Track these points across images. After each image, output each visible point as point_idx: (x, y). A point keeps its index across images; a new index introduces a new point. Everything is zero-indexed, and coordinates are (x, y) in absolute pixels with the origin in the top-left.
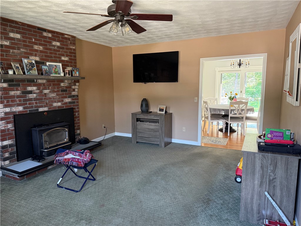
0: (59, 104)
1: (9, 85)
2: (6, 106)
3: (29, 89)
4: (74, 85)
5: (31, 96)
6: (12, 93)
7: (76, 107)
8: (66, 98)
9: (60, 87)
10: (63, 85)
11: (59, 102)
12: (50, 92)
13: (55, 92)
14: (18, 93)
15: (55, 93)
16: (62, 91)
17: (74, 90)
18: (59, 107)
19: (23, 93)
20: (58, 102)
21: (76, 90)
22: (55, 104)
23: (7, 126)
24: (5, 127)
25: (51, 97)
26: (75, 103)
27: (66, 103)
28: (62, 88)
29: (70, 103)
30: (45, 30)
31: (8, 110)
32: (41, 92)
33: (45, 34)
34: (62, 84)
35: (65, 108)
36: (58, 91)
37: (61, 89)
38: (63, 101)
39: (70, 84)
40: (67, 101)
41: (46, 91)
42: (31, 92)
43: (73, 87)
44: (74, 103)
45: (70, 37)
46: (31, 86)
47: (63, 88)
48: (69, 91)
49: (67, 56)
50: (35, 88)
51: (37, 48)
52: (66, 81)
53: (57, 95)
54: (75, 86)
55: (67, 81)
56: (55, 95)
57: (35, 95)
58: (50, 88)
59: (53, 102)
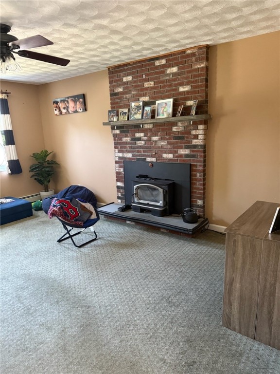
0: (171, 156)
1: (121, 132)
2: (119, 151)
3: (138, 135)
4: (193, 130)
5: (140, 143)
6: (124, 139)
7: (198, 164)
8: (181, 149)
9: (172, 133)
10: (176, 130)
11: (171, 153)
12: (159, 139)
13: (165, 139)
14: (128, 139)
15: (166, 141)
16: (176, 138)
17: (196, 137)
18: (170, 159)
19: (132, 139)
20: (169, 153)
21: (200, 137)
22: (165, 156)
23: (120, 170)
24: (118, 170)
25: (160, 146)
26: (196, 158)
27: (181, 156)
28: (175, 134)
29: (187, 156)
30: (158, 58)
31: (121, 155)
32: (150, 139)
33: (157, 63)
34: (174, 129)
35: (178, 162)
36: (170, 139)
37: (173, 135)
38: (176, 152)
39: (187, 127)
40: (183, 153)
41: (155, 138)
42: (139, 139)
43: (194, 132)
44: (194, 156)
45: (195, 50)
46: (139, 133)
47: (177, 134)
48: (187, 138)
49: (188, 84)
50: (142, 135)
51: (148, 85)
52: (180, 124)
53: (168, 143)
54: (197, 131)
55: (182, 124)
56: (166, 144)
57: (143, 142)
58: (159, 134)
59: (162, 152)
